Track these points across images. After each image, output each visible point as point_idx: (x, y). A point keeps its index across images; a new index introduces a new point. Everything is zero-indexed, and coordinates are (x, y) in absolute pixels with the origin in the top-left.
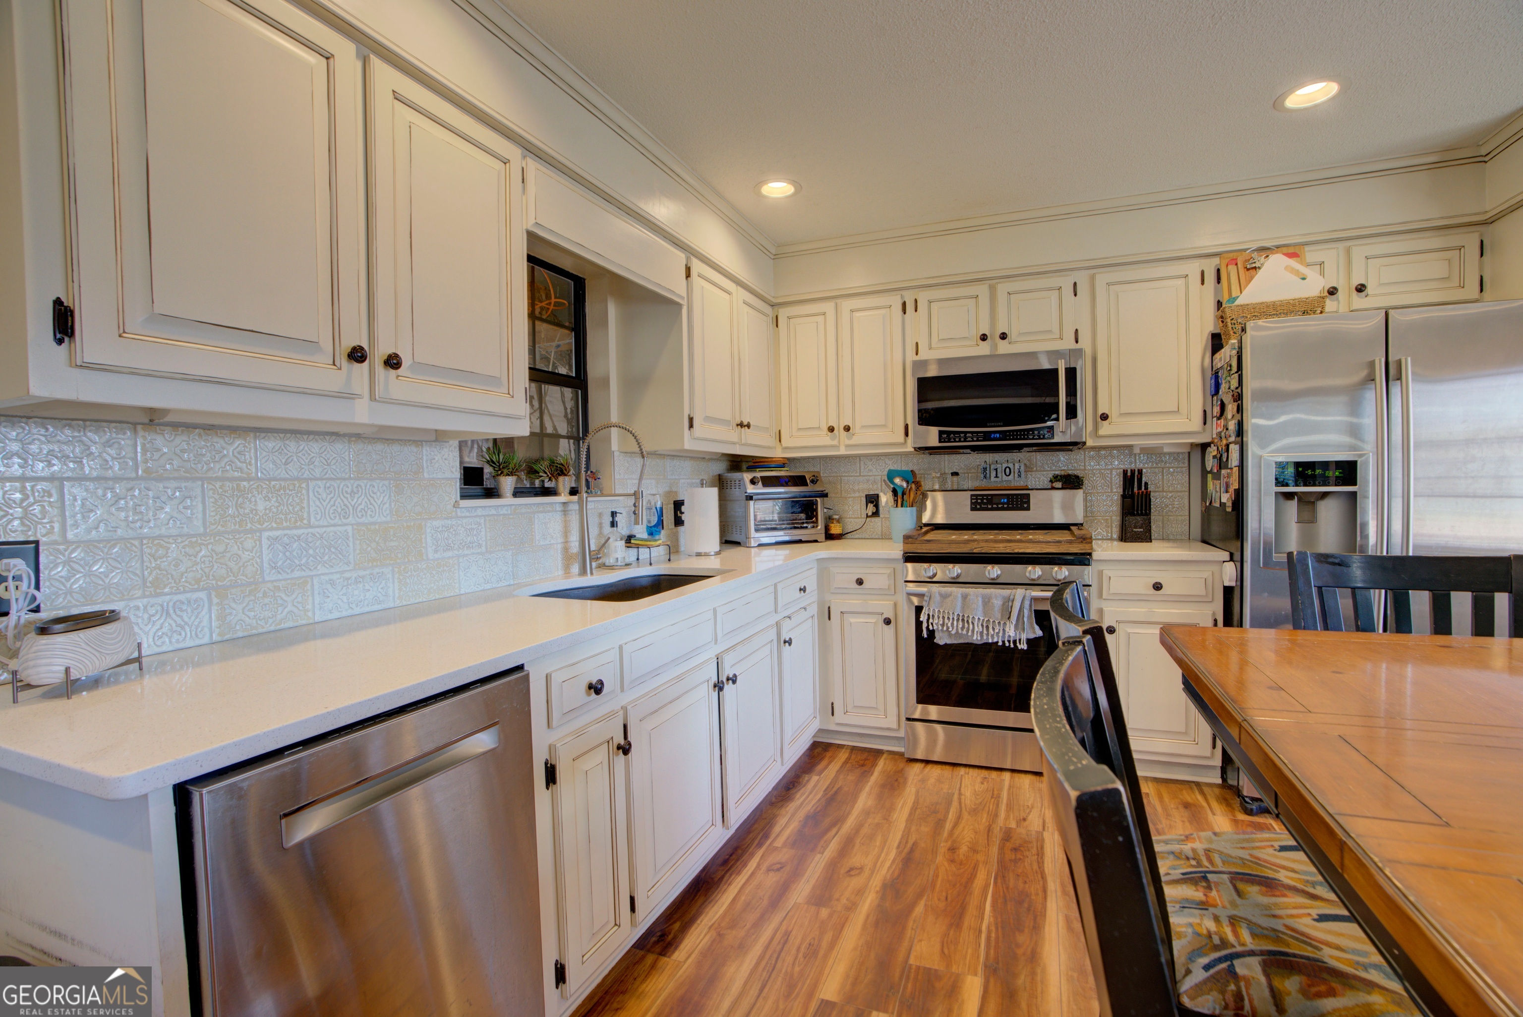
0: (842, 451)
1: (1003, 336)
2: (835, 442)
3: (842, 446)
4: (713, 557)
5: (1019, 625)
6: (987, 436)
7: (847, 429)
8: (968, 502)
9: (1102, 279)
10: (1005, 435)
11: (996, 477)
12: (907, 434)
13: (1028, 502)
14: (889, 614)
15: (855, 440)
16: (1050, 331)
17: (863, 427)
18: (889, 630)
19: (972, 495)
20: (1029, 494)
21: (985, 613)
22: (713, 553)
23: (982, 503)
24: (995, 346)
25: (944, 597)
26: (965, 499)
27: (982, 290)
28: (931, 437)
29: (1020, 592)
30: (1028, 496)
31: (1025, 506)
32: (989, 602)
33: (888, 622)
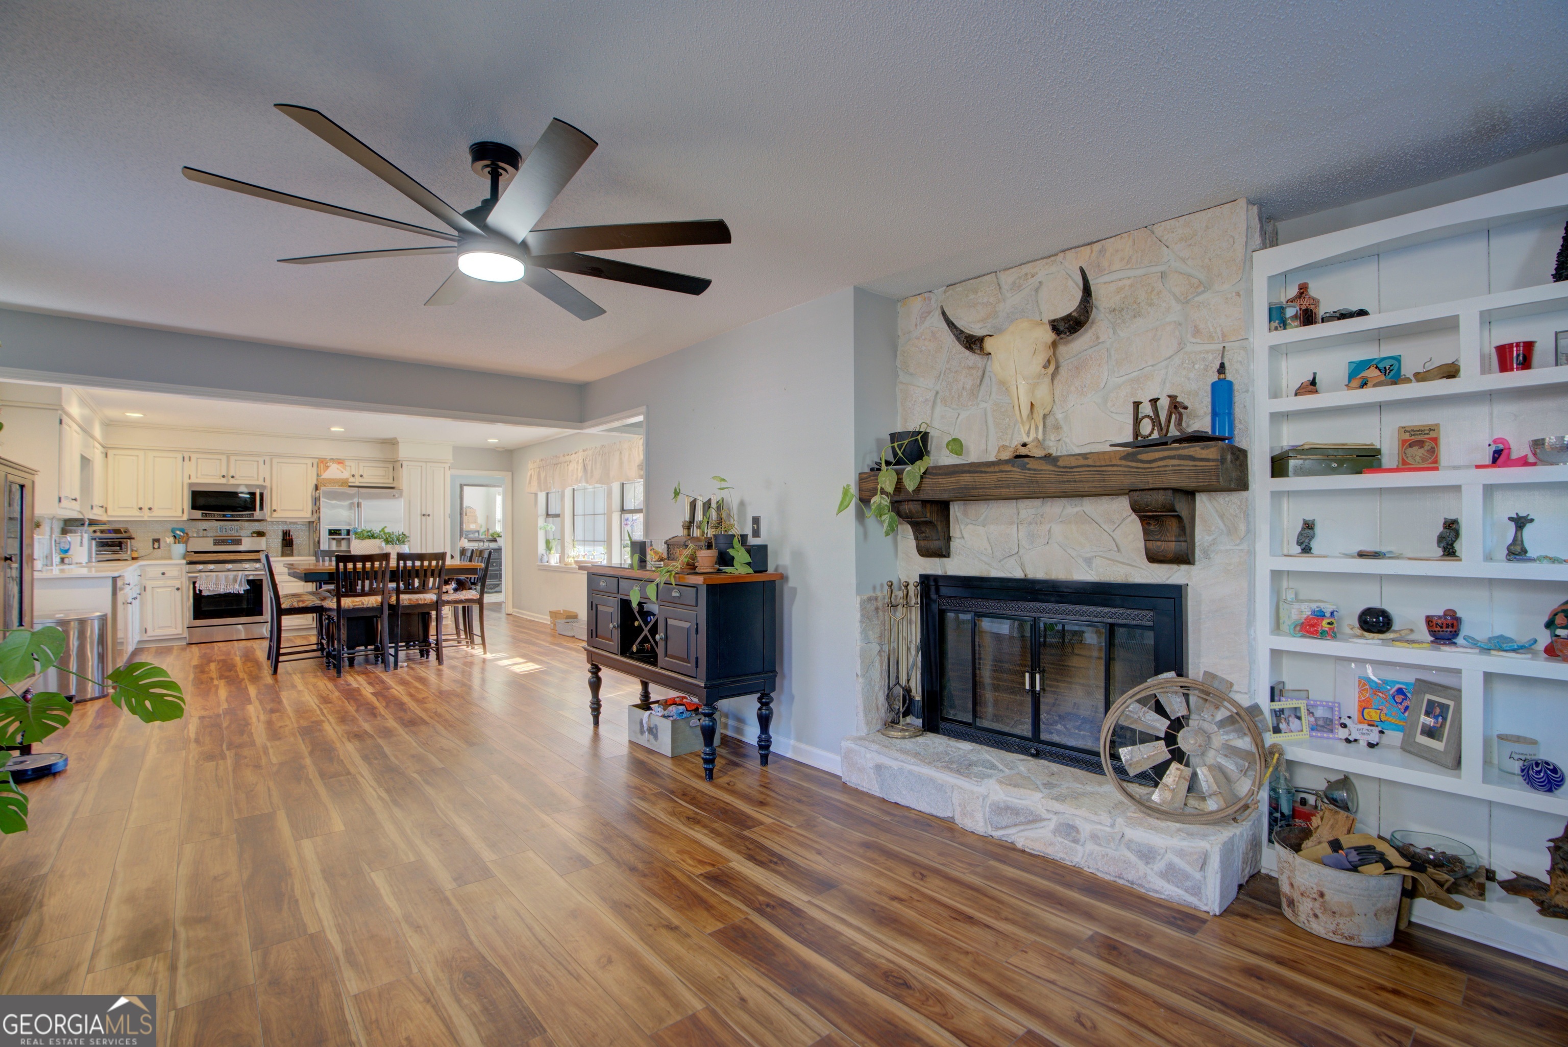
0: (146, 518)
1: (233, 477)
2: (142, 515)
3: (146, 516)
5: (240, 585)
6: (224, 516)
7: (150, 509)
8: (212, 542)
9: (275, 461)
10: (233, 516)
11: (226, 532)
12: (183, 513)
13: (240, 542)
14: (179, 586)
15: (153, 514)
16: (253, 477)
17: (159, 509)
18: (179, 593)
19: (214, 539)
21: (226, 581)
23: (219, 542)
24: (228, 480)
25: (207, 576)
26: (211, 541)
27: (224, 458)
28: (198, 514)
29: (240, 573)
30: (241, 540)
31: (240, 544)
32: (228, 577)
33: (178, 589)
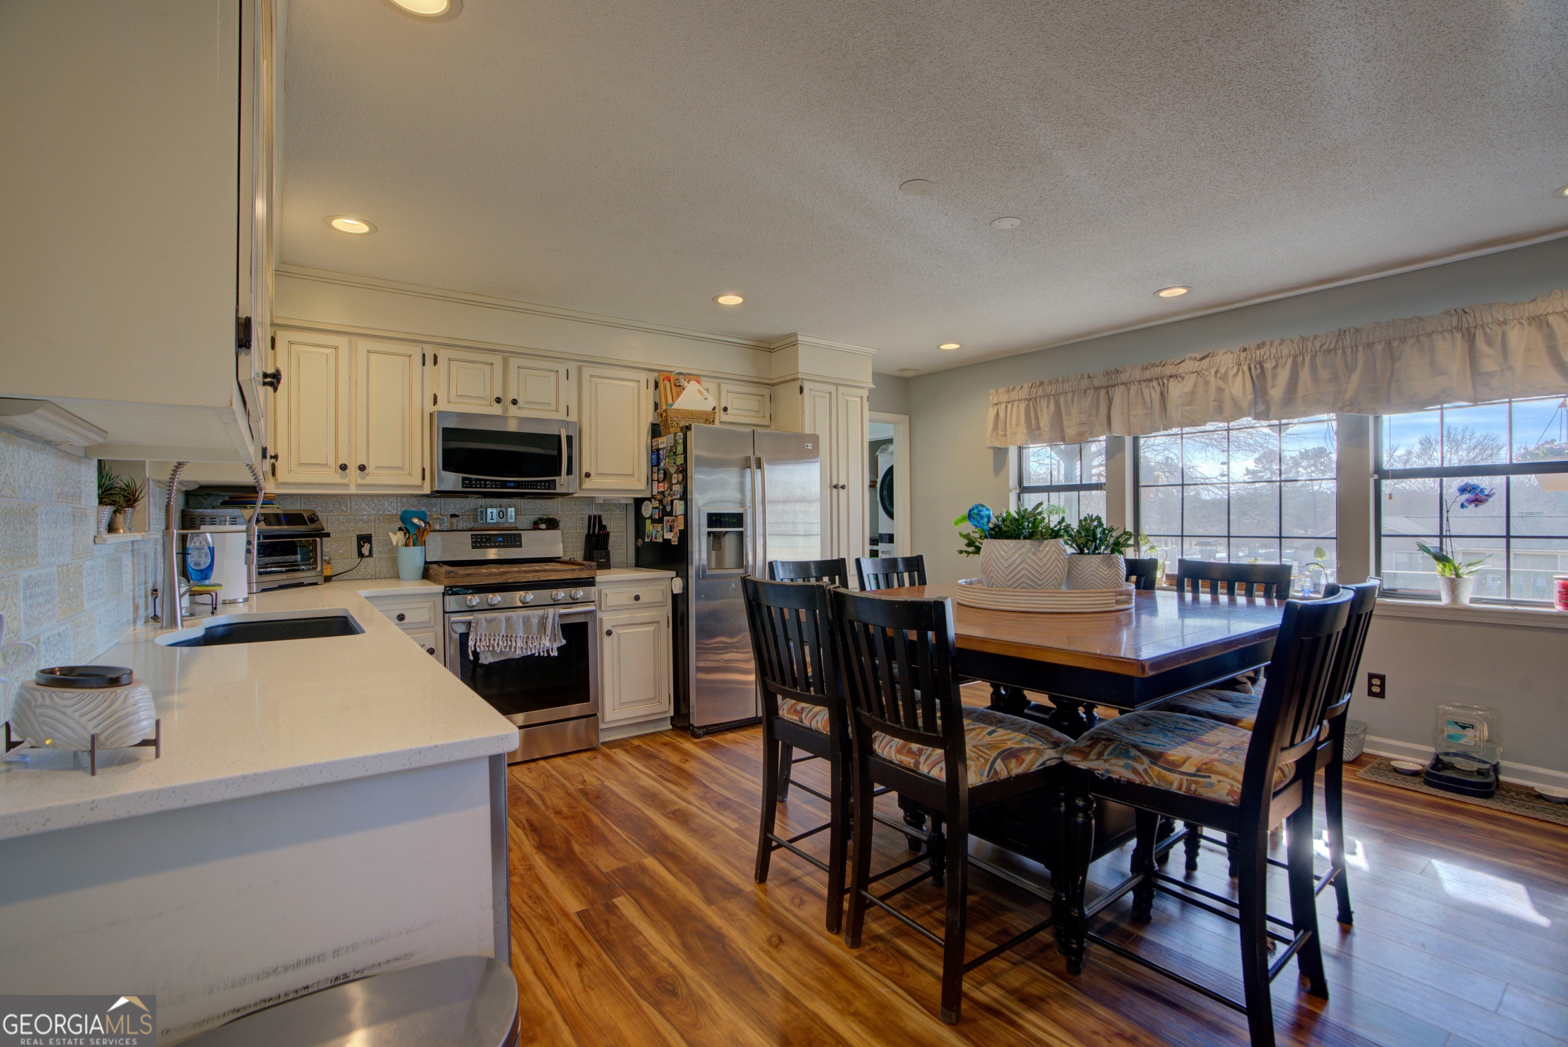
0: (353, 490)
1: (515, 402)
2: (345, 481)
3: (353, 484)
4: (241, 605)
5: (553, 639)
6: (504, 484)
7: (362, 468)
8: (469, 541)
9: (587, 371)
10: (518, 485)
11: (492, 519)
12: (424, 478)
13: (520, 541)
14: (432, 645)
15: (369, 480)
16: (549, 404)
17: (378, 467)
19: (472, 535)
20: (520, 534)
21: (525, 632)
22: (241, 600)
23: (482, 541)
24: (506, 409)
25: (489, 621)
26: (467, 537)
27: (497, 360)
28: (452, 480)
29: (551, 611)
30: (520, 535)
31: (518, 543)
32: (528, 621)
33: (431, 652)
